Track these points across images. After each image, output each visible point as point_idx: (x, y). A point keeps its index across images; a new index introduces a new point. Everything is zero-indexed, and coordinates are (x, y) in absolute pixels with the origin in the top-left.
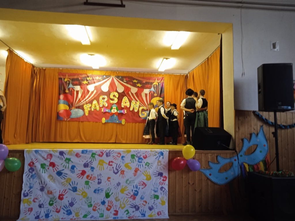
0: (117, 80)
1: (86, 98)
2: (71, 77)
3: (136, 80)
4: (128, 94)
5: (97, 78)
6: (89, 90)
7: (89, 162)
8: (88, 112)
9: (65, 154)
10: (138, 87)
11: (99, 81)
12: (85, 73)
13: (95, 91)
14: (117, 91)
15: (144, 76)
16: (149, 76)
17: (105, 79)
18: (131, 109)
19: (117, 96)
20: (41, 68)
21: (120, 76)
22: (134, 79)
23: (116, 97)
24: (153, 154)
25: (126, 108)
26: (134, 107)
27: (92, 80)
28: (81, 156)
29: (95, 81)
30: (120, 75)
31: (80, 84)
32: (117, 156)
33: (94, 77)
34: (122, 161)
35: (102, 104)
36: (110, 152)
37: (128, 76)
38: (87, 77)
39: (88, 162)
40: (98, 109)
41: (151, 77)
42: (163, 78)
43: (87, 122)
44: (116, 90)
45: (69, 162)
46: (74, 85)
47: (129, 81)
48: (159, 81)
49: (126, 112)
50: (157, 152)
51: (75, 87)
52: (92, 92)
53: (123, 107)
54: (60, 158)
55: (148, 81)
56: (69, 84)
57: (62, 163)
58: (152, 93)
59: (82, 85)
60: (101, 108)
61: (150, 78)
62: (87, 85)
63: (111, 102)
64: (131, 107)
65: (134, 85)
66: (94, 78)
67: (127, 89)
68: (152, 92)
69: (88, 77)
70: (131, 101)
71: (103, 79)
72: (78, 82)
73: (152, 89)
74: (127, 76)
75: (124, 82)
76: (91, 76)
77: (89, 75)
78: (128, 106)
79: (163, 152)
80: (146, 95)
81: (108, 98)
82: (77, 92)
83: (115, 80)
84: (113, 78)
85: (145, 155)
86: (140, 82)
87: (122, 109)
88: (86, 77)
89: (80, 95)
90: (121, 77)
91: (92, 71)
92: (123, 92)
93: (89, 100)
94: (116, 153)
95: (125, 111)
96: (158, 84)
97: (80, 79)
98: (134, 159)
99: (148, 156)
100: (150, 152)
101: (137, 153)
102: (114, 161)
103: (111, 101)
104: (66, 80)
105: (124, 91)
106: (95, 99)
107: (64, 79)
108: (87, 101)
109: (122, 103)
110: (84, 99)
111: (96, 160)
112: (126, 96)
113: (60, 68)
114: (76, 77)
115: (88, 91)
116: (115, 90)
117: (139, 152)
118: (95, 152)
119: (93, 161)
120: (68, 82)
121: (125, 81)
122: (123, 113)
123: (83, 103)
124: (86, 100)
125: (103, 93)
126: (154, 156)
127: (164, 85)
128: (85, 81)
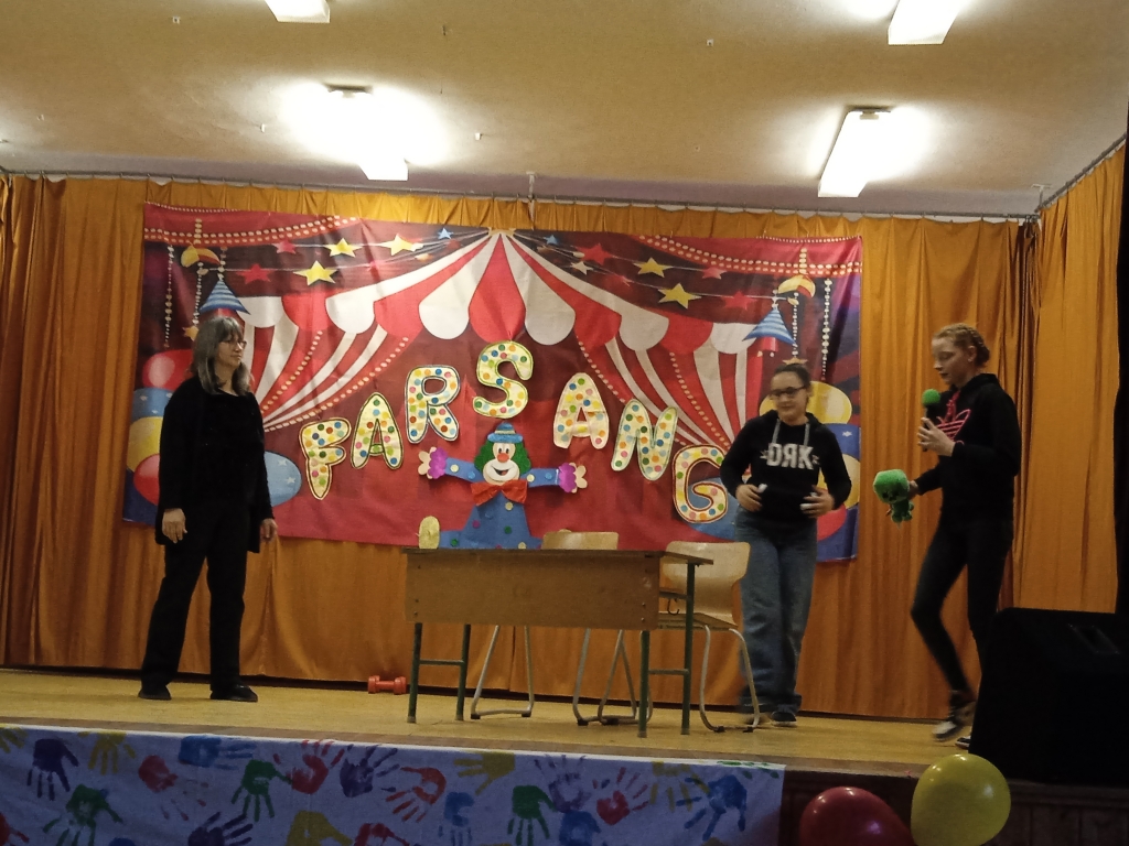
0: (526, 257)
1: (320, 378)
2: (228, 240)
3: (662, 257)
4: (601, 353)
5: (397, 245)
6: (340, 324)
7: (228, 825)
8: (326, 475)
9: (75, 762)
10: (672, 308)
11: (406, 264)
12: (316, 213)
13: (379, 336)
14: (523, 338)
15: (715, 235)
16: (750, 231)
17: (450, 250)
18: (620, 461)
19: (526, 370)
20: (36, 177)
21: (548, 233)
22: (647, 252)
23: (516, 377)
24: (670, 793)
25: (582, 450)
26: (641, 447)
27: (364, 257)
28: (175, 777)
29: (380, 263)
30: (552, 227)
31: (283, 286)
32: (413, 795)
33: (378, 241)
34: (449, 826)
35: (422, 421)
36: (370, 763)
37: (603, 234)
38: (328, 238)
39: (219, 823)
40: (395, 454)
41: (766, 241)
42: (851, 243)
43: (320, 545)
44: (521, 325)
45: (93, 813)
46: (241, 289)
47: (610, 263)
48: (820, 270)
49: (581, 483)
50: (698, 782)
51: (245, 301)
52: (362, 340)
53: (561, 443)
54: (40, 784)
55: (743, 266)
56: (209, 283)
57: (52, 824)
58: (766, 353)
59: (298, 293)
60: (414, 445)
61: (757, 249)
62: (329, 288)
63: (487, 408)
64: (619, 450)
65: (646, 295)
66: (372, 244)
67: (595, 324)
68: (773, 346)
69: (336, 236)
70: (622, 407)
71: (437, 254)
72: (265, 273)
73: (773, 324)
74: (599, 229)
75: (578, 274)
76: (358, 233)
77: (341, 223)
78: (600, 442)
79: (740, 778)
80: (727, 362)
81: (460, 380)
82: (263, 338)
83: (516, 262)
84: (500, 247)
85: (617, 794)
86: (682, 272)
87: (560, 457)
88: (323, 241)
89: (277, 360)
90: (558, 234)
91: (362, 198)
92: (570, 342)
93: (337, 394)
94: (407, 769)
95: (580, 472)
96: (811, 287)
97: (280, 248)
98: (535, 821)
99: (632, 803)
100: (653, 779)
101: (553, 779)
102: (392, 824)
103: (482, 400)
104: (189, 257)
105: (573, 331)
106: (375, 386)
107: (180, 250)
108: (322, 397)
109: (559, 421)
110: (308, 389)
111: (272, 814)
112: (585, 368)
113: (153, 179)
114: (253, 238)
115: (334, 334)
116: (511, 327)
117: (572, 771)
118: (267, 758)
119: (257, 818)
120: (202, 272)
121: (581, 267)
122: (563, 484)
123: (298, 412)
124: (315, 393)
125: (429, 348)
126: (680, 803)
127: (855, 292)
128: (317, 265)
